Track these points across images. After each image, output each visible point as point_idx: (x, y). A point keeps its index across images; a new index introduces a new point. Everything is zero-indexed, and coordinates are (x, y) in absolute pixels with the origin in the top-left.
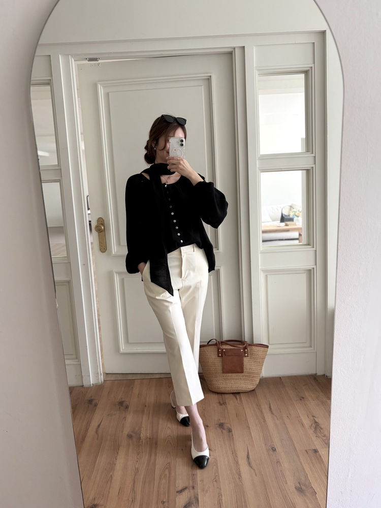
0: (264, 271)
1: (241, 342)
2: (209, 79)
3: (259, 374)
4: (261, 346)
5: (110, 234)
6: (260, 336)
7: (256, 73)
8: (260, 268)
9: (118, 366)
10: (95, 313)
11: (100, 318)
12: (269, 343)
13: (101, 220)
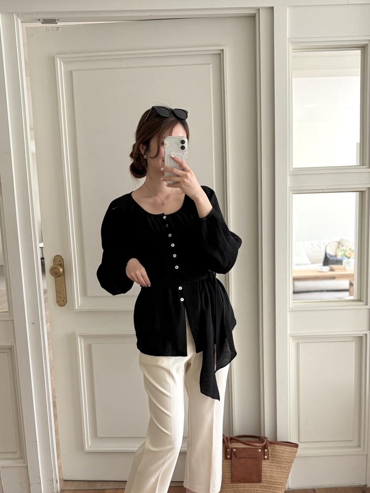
0: (295, 337)
1: (260, 439)
2: (220, 55)
3: (283, 484)
4: (287, 445)
5: (72, 279)
6: (287, 431)
7: (290, 47)
8: (288, 332)
9: (81, 471)
10: (49, 394)
11: (57, 400)
12: (299, 441)
13: (59, 259)
